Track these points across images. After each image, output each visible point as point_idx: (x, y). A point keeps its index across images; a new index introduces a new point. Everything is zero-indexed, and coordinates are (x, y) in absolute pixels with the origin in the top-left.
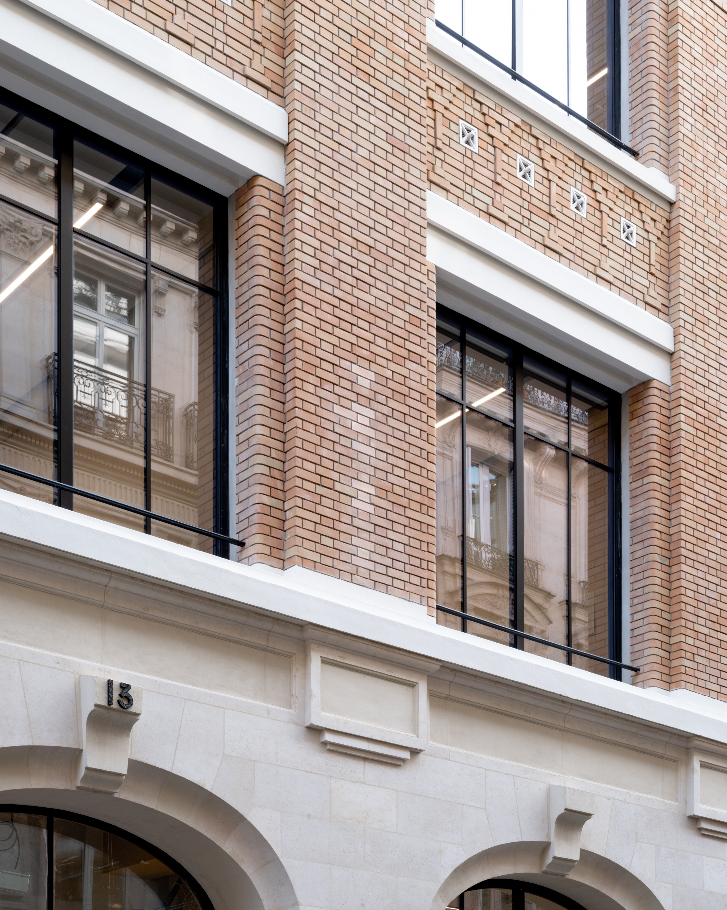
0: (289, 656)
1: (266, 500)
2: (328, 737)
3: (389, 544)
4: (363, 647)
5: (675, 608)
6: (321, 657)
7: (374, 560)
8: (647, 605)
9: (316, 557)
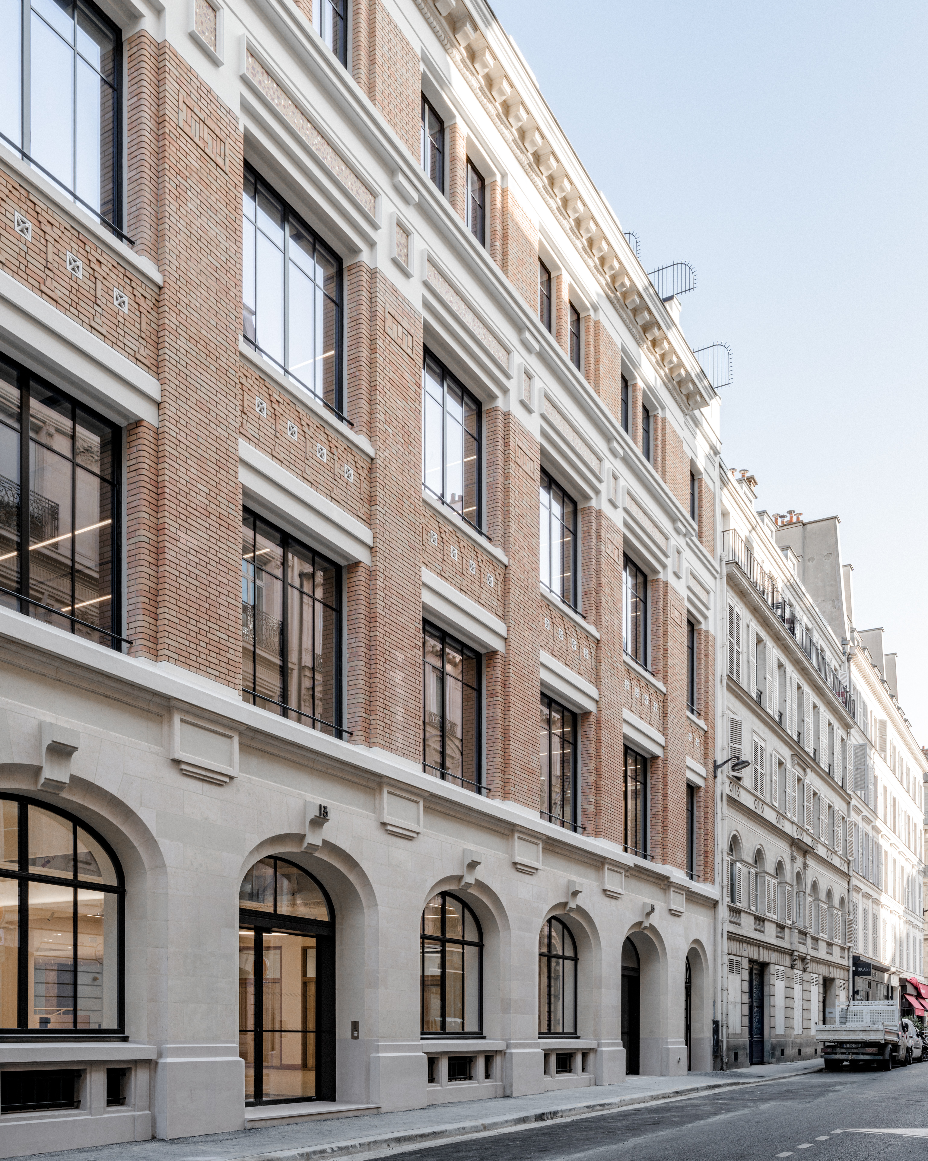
1: (364, 715)
2: (389, 828)
3: (408, 735)
4: (402, 786)
5: (507, 762)
8: (495, 759)
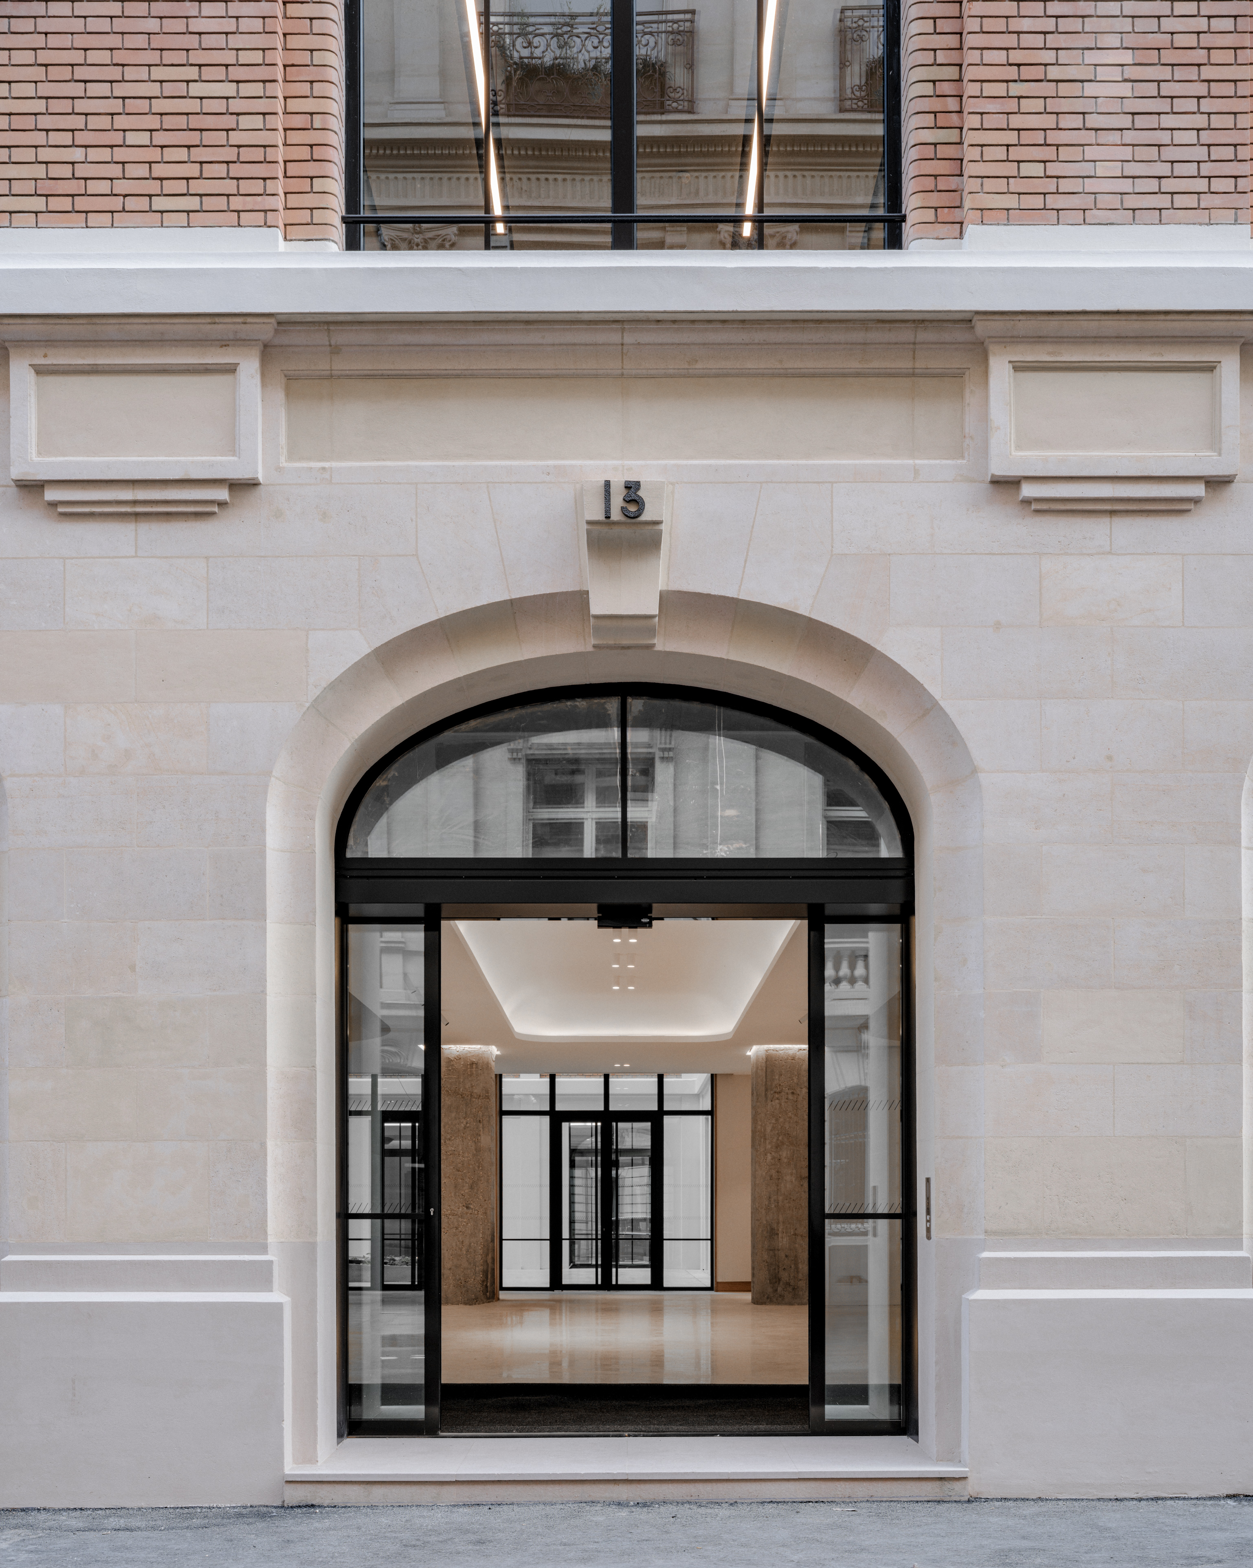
0: (958, 375)
1: (927, 136)
2: (1028, 491)
3: (1164, 137)
4: (1091, 326)
6: (1010, 362)
7: (1130, 175)
9: (1011, 201)
